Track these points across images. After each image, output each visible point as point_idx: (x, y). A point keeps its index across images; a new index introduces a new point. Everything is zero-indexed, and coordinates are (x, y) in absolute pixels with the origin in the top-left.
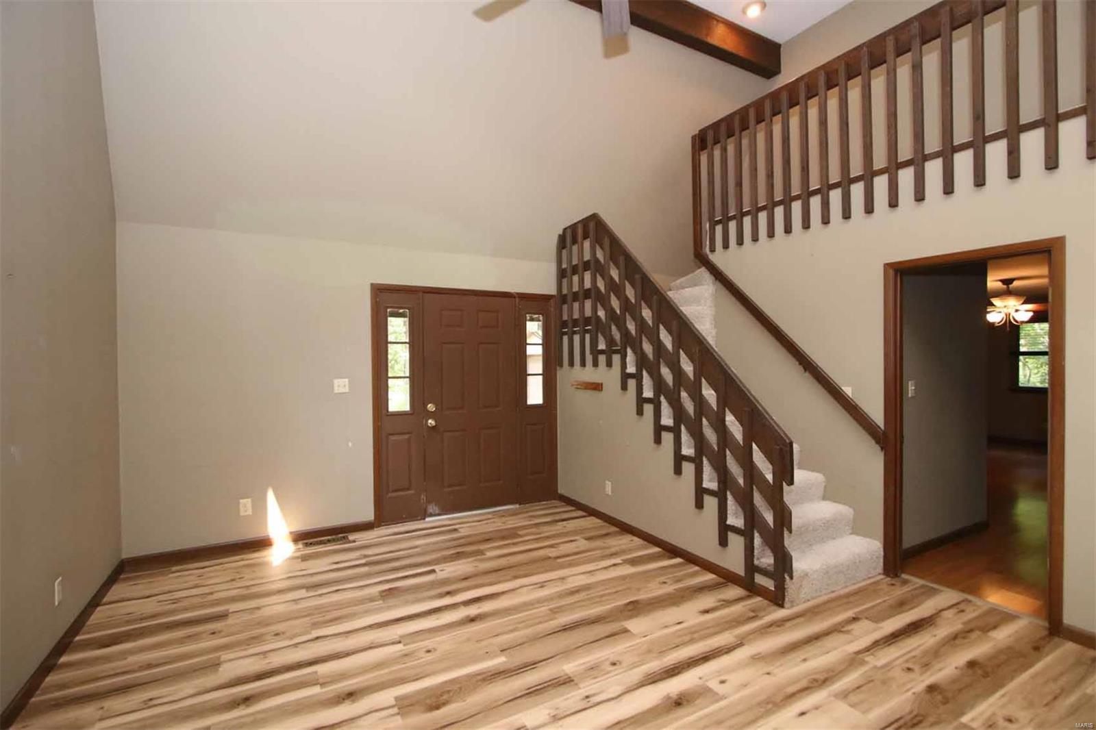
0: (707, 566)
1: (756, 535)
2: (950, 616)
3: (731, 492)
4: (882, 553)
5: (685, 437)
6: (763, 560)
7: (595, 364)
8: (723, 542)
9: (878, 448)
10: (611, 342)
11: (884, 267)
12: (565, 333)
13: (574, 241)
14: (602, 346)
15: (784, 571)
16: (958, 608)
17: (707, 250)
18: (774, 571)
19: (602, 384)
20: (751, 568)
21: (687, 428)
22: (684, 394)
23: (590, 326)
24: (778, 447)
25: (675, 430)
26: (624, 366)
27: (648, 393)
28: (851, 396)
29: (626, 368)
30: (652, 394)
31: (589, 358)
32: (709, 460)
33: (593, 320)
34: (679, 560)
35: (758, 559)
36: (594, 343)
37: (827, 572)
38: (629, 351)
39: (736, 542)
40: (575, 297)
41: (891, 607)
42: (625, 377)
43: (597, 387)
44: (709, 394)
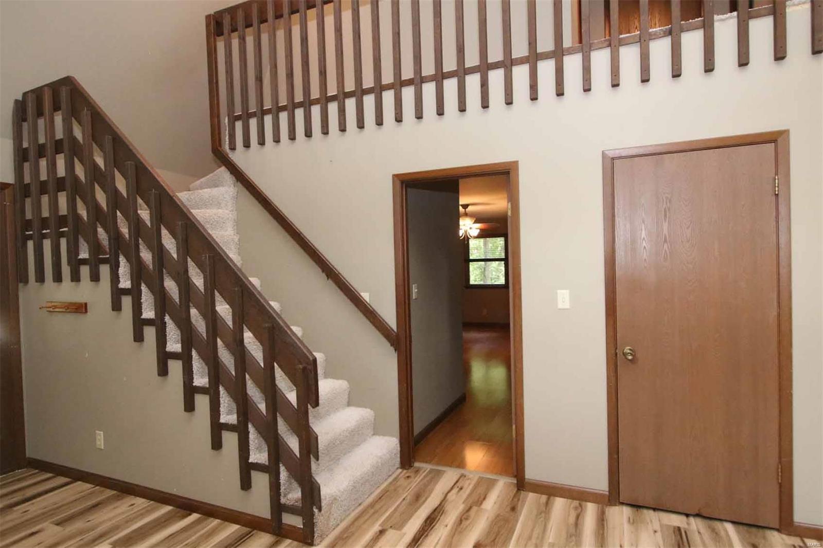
0: (229, 516)
1: (282, 469)
2: (454, 497)
3: (253, 424)
4: (399, 449)
5: (197, 364)
6: (290, 496)
7: (76, 278)
8: (246, 484)
9: (392, 349)
10: (96, 248)
11: (393, 177)
12: (30, 237)
13: (40, 113)
14: (84, 255)
15: (313, 504)
16: (458, 487)
17: (226, 147)
18: (302, 507)
19: (86, 304)
20: (278, 508)
21: (199, 353)
22: (194, 312)
23: (66, 227)
24: (301, 366)
25: (185, 358)
26: (115, 279)
27: (148, 313)
28: (368, 302)
29: (119, 282)
30: (153, 312)
31: (66, 270)
32: (226, 389)
33: (70, 220)
34: (195, 516)
35: (285, 496)
36: (73, 250)
37: (356, 488)
38: (122, 260)
39: (261, 481)
40: (43, 188)
41: (410, 504)
42: (117, 294)
43: (81, 308)
44: (223, 309)
